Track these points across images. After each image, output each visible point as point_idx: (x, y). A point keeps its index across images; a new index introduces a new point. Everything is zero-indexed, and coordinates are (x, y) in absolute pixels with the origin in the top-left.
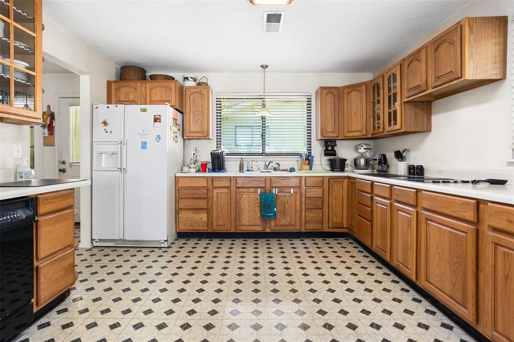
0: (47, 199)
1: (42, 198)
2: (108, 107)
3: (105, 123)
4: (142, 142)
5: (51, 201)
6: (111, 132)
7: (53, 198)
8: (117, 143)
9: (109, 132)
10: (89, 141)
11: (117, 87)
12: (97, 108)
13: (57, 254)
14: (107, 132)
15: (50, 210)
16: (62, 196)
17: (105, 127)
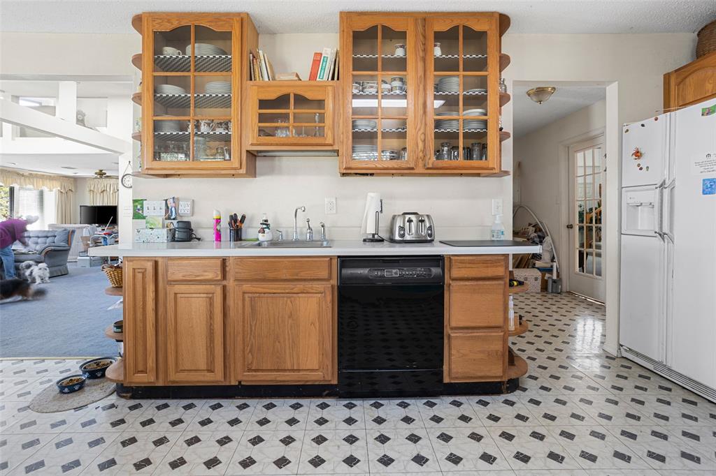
0: (462, 262)
1: (455, 260)
2: (643, 125)
3: (638, 154)
4: (704, 180)
5: (468, 265)
6: (648, 167)
7: (471, 262)
8: (655, 186)
9: (644, 168)
10: (617, 187)
11: (679, 80)
12: (627, 131)
13: (475, 331)
14: (641, 169)
15: (466, 276)
16: (485, 262)
17: (639, 161)
